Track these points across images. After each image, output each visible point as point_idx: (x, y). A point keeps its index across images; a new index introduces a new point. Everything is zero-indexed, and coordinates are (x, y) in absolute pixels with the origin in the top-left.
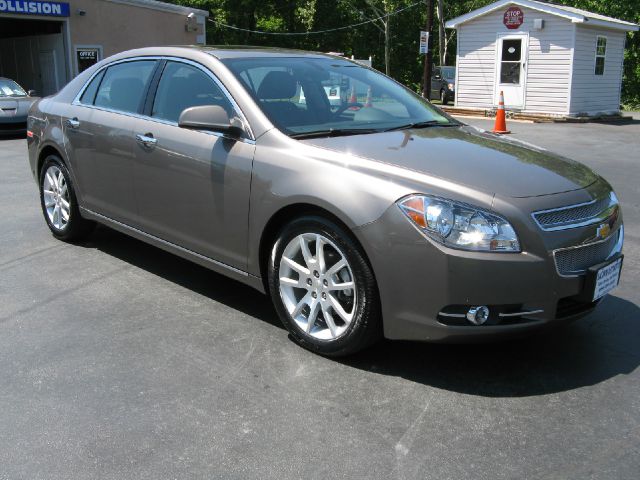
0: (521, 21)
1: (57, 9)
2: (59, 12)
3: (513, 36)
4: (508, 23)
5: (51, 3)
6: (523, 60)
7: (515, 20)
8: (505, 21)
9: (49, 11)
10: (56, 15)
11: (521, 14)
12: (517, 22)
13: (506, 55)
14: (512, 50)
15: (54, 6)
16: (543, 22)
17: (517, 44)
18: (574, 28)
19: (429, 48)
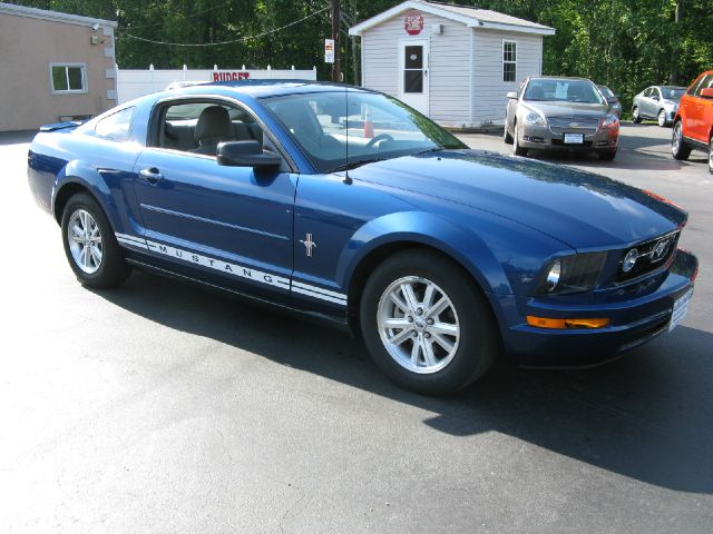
0: (422, 26)
3: (414, 41)
4: (411, 28)
6: (425, 67)
7: (415, 26)
8: (407, 26)
11: (422, 19)
12: (418, 28)
13: (409, 63)
14: (414, 57)
16: (442, 27)
17: (418, 50)
18: (471, 32)
19: (336, 57)
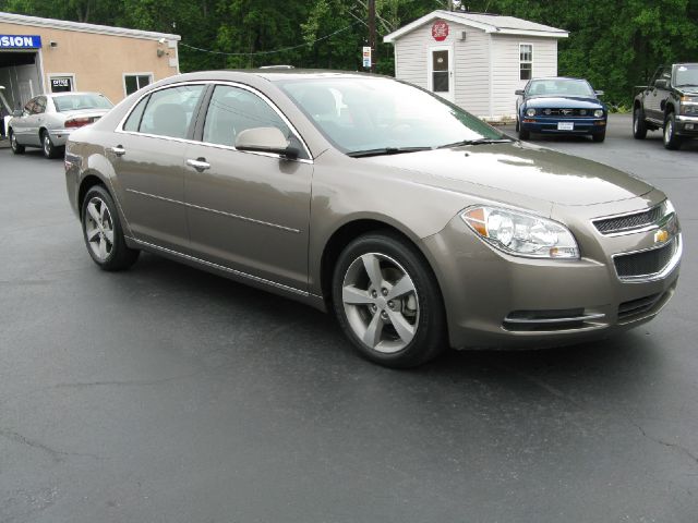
0: (447, 33)
1: (29, 42)
2: (31, 45)
3: (440, 47)
4: (437, 35)
5: (22, 37)
6: (450, 69)
7: (441, 32)
8: (434, 34)
9: (21, 45)
10: (28, 47)
11: (447, 27)
12: (444, 34)
13: (436, 66)
14: (440, 60)
15: (26, 39)
16: (464, 34)
17: (444, 54)
18: (490, 37)
19: (373, 61)
